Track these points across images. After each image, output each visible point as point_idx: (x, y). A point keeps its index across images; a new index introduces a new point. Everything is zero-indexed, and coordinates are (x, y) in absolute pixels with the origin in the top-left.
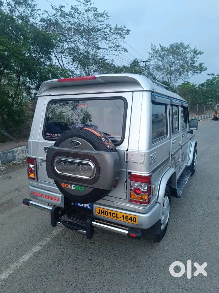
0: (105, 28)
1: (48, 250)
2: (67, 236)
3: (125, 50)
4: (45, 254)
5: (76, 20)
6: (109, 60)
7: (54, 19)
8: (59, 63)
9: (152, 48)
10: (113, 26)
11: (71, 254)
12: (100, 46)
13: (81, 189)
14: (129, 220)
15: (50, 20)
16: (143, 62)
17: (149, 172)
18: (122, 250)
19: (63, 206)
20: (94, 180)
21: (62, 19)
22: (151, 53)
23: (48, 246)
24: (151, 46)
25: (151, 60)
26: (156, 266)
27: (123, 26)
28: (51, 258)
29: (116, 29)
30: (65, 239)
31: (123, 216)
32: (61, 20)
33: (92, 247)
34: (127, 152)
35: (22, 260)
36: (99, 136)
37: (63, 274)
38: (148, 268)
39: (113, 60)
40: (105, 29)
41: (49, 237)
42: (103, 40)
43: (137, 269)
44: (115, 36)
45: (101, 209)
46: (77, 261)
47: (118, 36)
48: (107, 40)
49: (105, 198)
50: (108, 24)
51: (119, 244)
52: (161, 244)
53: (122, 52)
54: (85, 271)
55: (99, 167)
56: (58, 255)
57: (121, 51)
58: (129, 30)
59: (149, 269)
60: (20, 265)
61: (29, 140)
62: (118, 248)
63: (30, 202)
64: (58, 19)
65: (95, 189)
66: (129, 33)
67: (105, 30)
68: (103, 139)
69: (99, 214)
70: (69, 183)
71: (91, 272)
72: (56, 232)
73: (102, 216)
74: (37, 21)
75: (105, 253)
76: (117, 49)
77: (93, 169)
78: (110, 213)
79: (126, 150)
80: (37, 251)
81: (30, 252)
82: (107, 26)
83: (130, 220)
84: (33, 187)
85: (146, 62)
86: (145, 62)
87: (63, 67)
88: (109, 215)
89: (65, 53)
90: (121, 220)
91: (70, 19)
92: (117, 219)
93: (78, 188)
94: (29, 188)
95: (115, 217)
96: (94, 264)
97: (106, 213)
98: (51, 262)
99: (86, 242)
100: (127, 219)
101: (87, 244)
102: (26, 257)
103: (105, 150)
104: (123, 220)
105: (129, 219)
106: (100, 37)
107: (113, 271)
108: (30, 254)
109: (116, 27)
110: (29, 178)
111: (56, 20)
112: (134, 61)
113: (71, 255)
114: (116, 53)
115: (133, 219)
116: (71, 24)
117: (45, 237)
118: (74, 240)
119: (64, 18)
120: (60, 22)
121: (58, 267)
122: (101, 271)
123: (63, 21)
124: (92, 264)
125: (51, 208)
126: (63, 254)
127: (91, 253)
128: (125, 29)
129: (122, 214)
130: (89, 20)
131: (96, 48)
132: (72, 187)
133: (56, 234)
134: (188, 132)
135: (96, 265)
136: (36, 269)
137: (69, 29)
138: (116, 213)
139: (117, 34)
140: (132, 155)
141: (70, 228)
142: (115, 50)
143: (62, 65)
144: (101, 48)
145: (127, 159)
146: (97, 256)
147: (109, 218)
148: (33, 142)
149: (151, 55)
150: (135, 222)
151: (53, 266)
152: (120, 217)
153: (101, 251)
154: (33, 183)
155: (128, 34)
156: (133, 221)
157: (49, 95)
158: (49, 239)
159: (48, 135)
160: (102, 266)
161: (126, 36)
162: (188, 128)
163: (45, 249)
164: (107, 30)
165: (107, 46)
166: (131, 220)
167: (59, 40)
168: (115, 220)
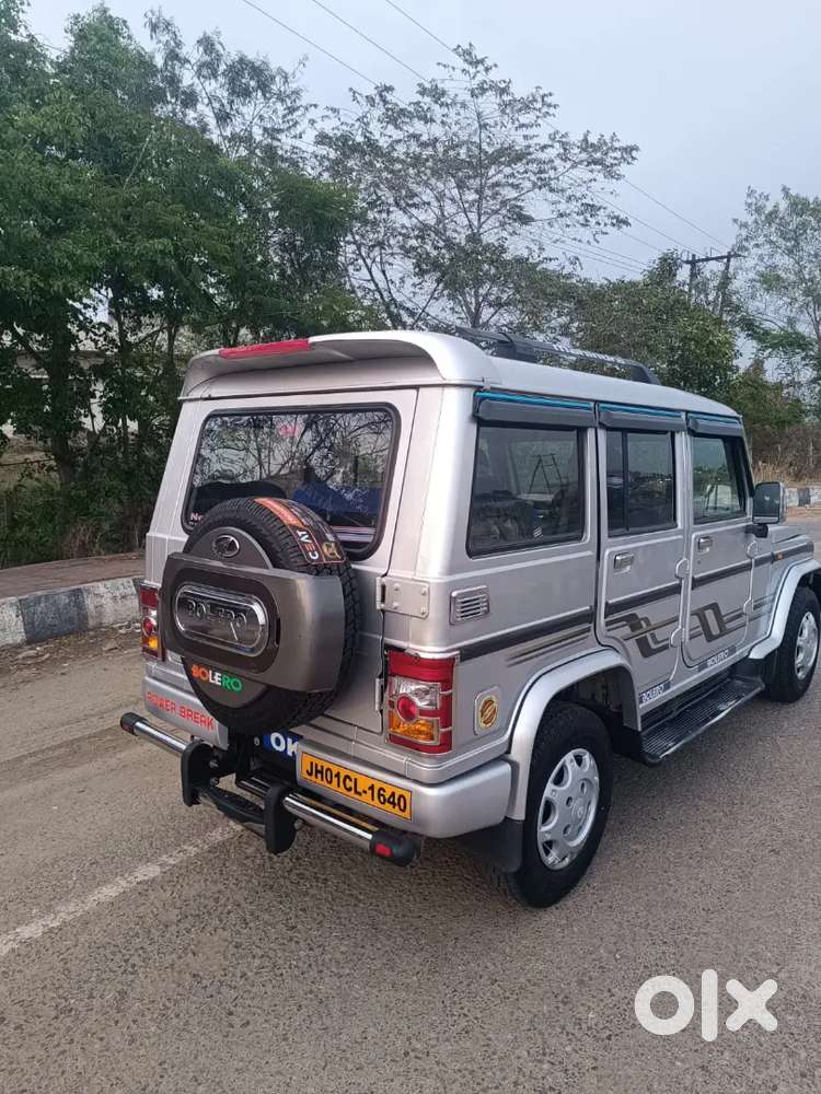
0: (544, 148)
1: (181, 881)
2: (250, 851)
3: (620, 222)
4: (165, 891)
5: (437, 130)
6: (562, 259)
7: (360, 132)
8: (373, 279)
9: (750, 205)
10: (576, 137)
11: (242, 902)
12: (529, 211)
13: (236, 684)
14: (387, 804)
15: (345, 138)
16: (717, 259)
17: (443, 649)
18: (404, 916)
19: (224, 745)
20: (266, 660)
21: (391, 129)
22: (744, 225)
23: (183, 871)
24: (749, 195)
25: (747, 249)
26: (496, 981)
27: (607, 138)
28: (178, 904)
29: (586, 145)
30: (243, 856)
31: (372, 788)
32: (383, 135)
33: (313, 891)
34: (384, 579)
35: (96, 898)
36: (291, 525)
37: (194, 954)
38: (465, 983)
39: (577, 259)
40: (542, 151)
41: (197, 846)
42: (537, 190)
43: (428, 979)
44: (582, 173)
45: (315, 761)
46: (252, 925)
47: (591, 171)
48: (552, 190)
49: (318, 721)
50: (558, 132)
51: (405, 896)
52: (551, 917)
53: (609, 229)
54: (262, 956)
55: (279, 621)
56: (202, 900)
57: (605, 225)
58: (629, 150)
59: (469, 985)
60: (86, 908)
61: (148, 534)
62: (394, 909)
63: (138, 724)
64: (371, 133)
65: (269, 688)
66: (634, 158)
67: (543, 156)
68: (300, 533)
69: (309, 777)
70: (208, 667)
71: (280, 962)
72: (222, 834)
73: (318, 783)
74: (307, 144)
75: (346, 915)
76: (589, 219)
77: (262, 625)
78: (338, 775)
79: (383, 573)
80: (146, 878)
81: (126, 879)
82: (552, 137)
83: (389, 802)
84: (155, 678)
85: (729, 257)
86: (725, 260)
87: (385, 294)
88: (335, 780)
89: (389, 246)
90: (367, 803)
91: (418, 126)
92: (357, 796)
93: (229, 682)
94: (145, 682)
95: (349, 790)
96: (297, 942)
97: (329, 773)
98: (173, 915)
99: (301, 874)
100: (382, 799)
101: (302, 881)
102: (109, 892)
103: (301, 569)
104: (370, 801)
105: (387, 797)
106: (529, 179)
107: (347, 971)
108: (123, 883)
109: (586, 140)
110: (145, 650)
111: (365, 137)
112: (664, 260)
113: (239, 905)
114: (586, 234)
115: (397, 801)
116: (424, 145)
117: (184, 842)
118: (268, 865)
119: (397, 127)
120: (383, 143)
121: (188, 931)
122: (310, 965)
123: (390, 137)
124: (291, 940)
125: (184, 747)
126: (217, 900)
127: (304, 910)
128: (616, 145)
129: (371, 782)
130: (483, 126)
131: (515, 220)
132: (216, 678)
133: (220, 838)
134: (748, 530)
135: (302, 944)
136: (124, 926)
137: (417, 161)
138: (353, 776)
139: (589, 164)
140: (397, 589)
141: (230, 814)
142: (582, 225)
143: (382, 285)
144: (532, 220)
145: (383, 600)
146: (316, 920)
147: (335, 790)
148: (156, 538)
149: (744, 233)
150: (403, 811)
151: (173, 928)
152: (365, 792)
153: (335, 908)
154: (153, 665)
155: (628, 163)
156: (397, 807)
157: (207, 396)
158: (193, 850)
159: (193, 521)
160: (318, 951)
161: (623, 169)
162: (749, 516)
163: (173, 877)
164: (552, 153)
165: (553, 211)
166: (393, 804)
167: (375, 201)
168: (350, 799)
